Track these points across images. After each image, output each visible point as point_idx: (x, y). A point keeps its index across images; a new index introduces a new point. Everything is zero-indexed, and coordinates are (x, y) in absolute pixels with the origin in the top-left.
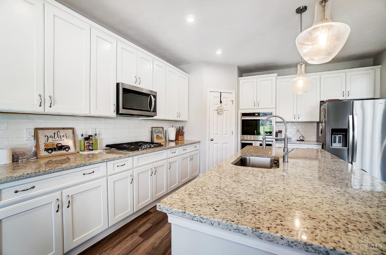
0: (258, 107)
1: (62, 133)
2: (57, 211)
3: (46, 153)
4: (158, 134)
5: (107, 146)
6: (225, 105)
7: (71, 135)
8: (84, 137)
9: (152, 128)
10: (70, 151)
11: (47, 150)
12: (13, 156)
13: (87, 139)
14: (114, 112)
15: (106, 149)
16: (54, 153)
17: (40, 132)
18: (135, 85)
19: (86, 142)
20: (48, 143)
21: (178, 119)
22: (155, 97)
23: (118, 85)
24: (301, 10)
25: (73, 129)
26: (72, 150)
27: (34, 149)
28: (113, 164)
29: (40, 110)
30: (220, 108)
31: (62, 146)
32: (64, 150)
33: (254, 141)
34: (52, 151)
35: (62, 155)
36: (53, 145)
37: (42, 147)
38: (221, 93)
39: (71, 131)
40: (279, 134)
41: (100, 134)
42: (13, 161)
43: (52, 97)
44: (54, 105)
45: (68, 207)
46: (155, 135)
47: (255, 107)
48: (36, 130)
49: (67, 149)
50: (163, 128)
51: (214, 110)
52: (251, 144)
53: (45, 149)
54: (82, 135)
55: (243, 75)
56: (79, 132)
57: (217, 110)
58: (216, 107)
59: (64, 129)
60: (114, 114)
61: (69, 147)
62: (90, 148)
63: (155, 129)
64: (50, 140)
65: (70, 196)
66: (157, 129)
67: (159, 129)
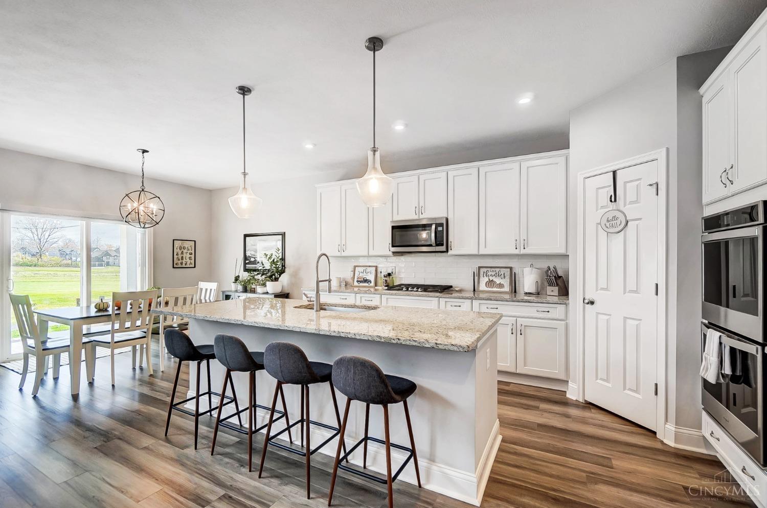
1: (368, 270)
3: (357, 284)
4: (491, 278)
7: (374, 272)
8: (383, 274)
9: (480, 268)
11: (358, 281)
13: (386, 276)
16: (361, 284)
17: (357, 268)
18: (416, 217)
19: (384, 278)
22: (441, 225)
25: (376, 267)
26: (372, 284)
35: (365, 287)
36: (361, 278)
37: (356, 279)
38: (614, 172)
43: (345, 245)
44: (346, 250)
46: (484, 280)
49: (369, 283)
50: (510, 269)
51: (598, 224)
60: (391, 253)
61: (371, 281)
63: (488, 269)
66: (493, 269)
67: (498, 270)
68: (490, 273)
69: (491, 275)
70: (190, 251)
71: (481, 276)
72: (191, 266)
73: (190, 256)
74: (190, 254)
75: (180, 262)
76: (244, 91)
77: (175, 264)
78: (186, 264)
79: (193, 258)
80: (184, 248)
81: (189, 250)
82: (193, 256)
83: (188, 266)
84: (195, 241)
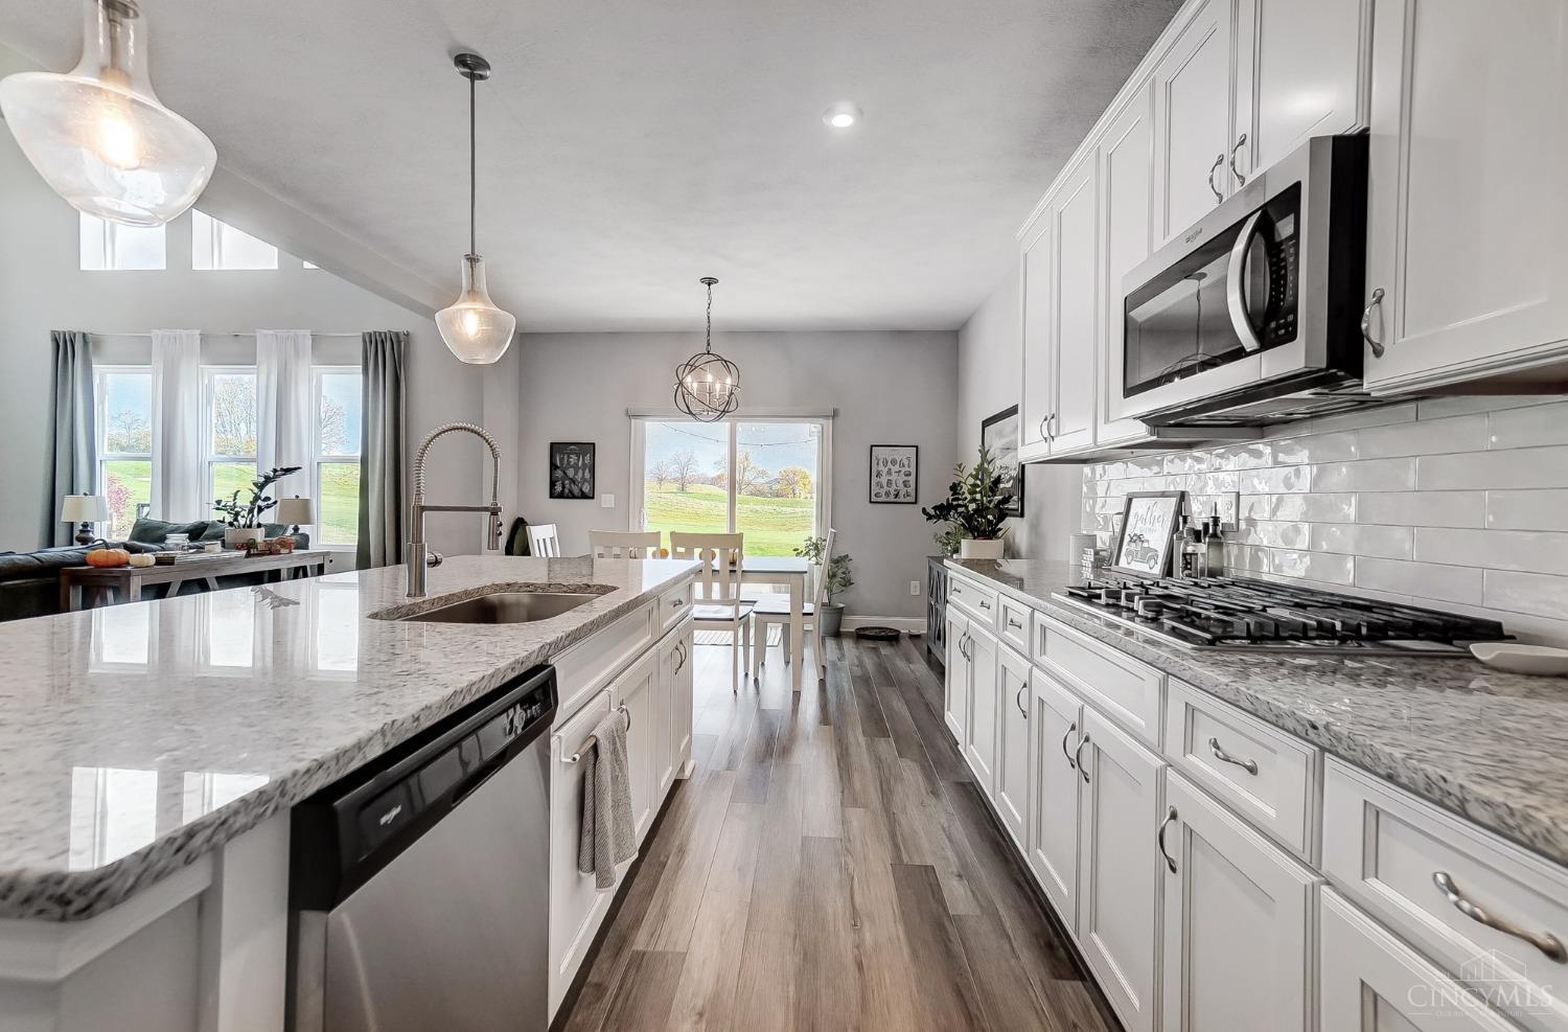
1: (1159, 508)
7: (1171, 518)
13: (1197, 536)
25: (1180, 495)
54: (1185, 520)
59: (1163, 494)
70: (907, 469)
72: (908, 499)
73: (906, 478)
74: (906, 475)
75: (883, 491)
76: (471, 65)
77: (873, 496)
78: (896, 496)
79: (912, 483)
80: (894, 462)
81: (904, 466)
82: (912, 479)
83: (902, 499)
84: (917, 447)
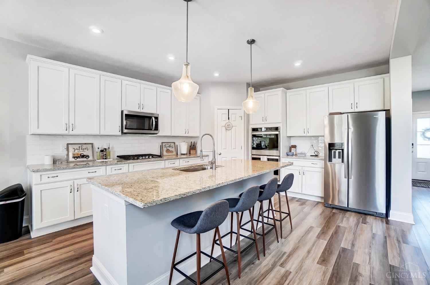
0: (266, 122)
1: (84, 146)
2: (71, 192)
3: (73, 160)
4: (167, 148)
5: (118, 156)
6: (234, 121)
7: (91, 148)
8: (100, 149)
9: (162, 143)
10: (89, 159)
11: (74, 157)
12: (54, 160)
13: (102, 151)
14: (120, 132)
15: (117, 159)
16: (78, 159)
17: (69, 146)
18: (139, 110)
19: (101, 153)
20: (75, 153)
21: (187, 135)
22: (156, 118)
23: (122, 112)
24: (252, 42)
25: (92, 144)
26: (91, 158)
27: (66, 157)
28: (111, 168)
29: (66, 133)
30: (228, 124)
31: (84, 155)
32: (85, 158)
33: (261, 156)
34: (77, 158)
35: (83, 161)
36: (78, 154)
37: (71, 155)
38: (229, 110)
39: (91, 145)
40: (292, 149)
41: (113, 148)
42: (54, 163)
43: (74, 124)
44: (75, 129)
45: (78, 191)
46: (165, 149)
47: (263, 122)
48: (68, 144)
49: (87, 158)
50: (174, 143)
51: (222, 126)
52: (259, 159)
53: (73, 157)
54: (99, 148)
55: (261, 89)
56: (96, 146)
57: (225, 126)
58: (224, 123)
59: (85, 144)
60: (120, 133)
61: (89, 156)
62: (104, 157)
63: (166, 144)
64: (76, 151)
65: (79, 184)
66: (168, 144)
67: (170, 144)
68: (167, 146)
69: (168, 147)
71: (164, 147)
